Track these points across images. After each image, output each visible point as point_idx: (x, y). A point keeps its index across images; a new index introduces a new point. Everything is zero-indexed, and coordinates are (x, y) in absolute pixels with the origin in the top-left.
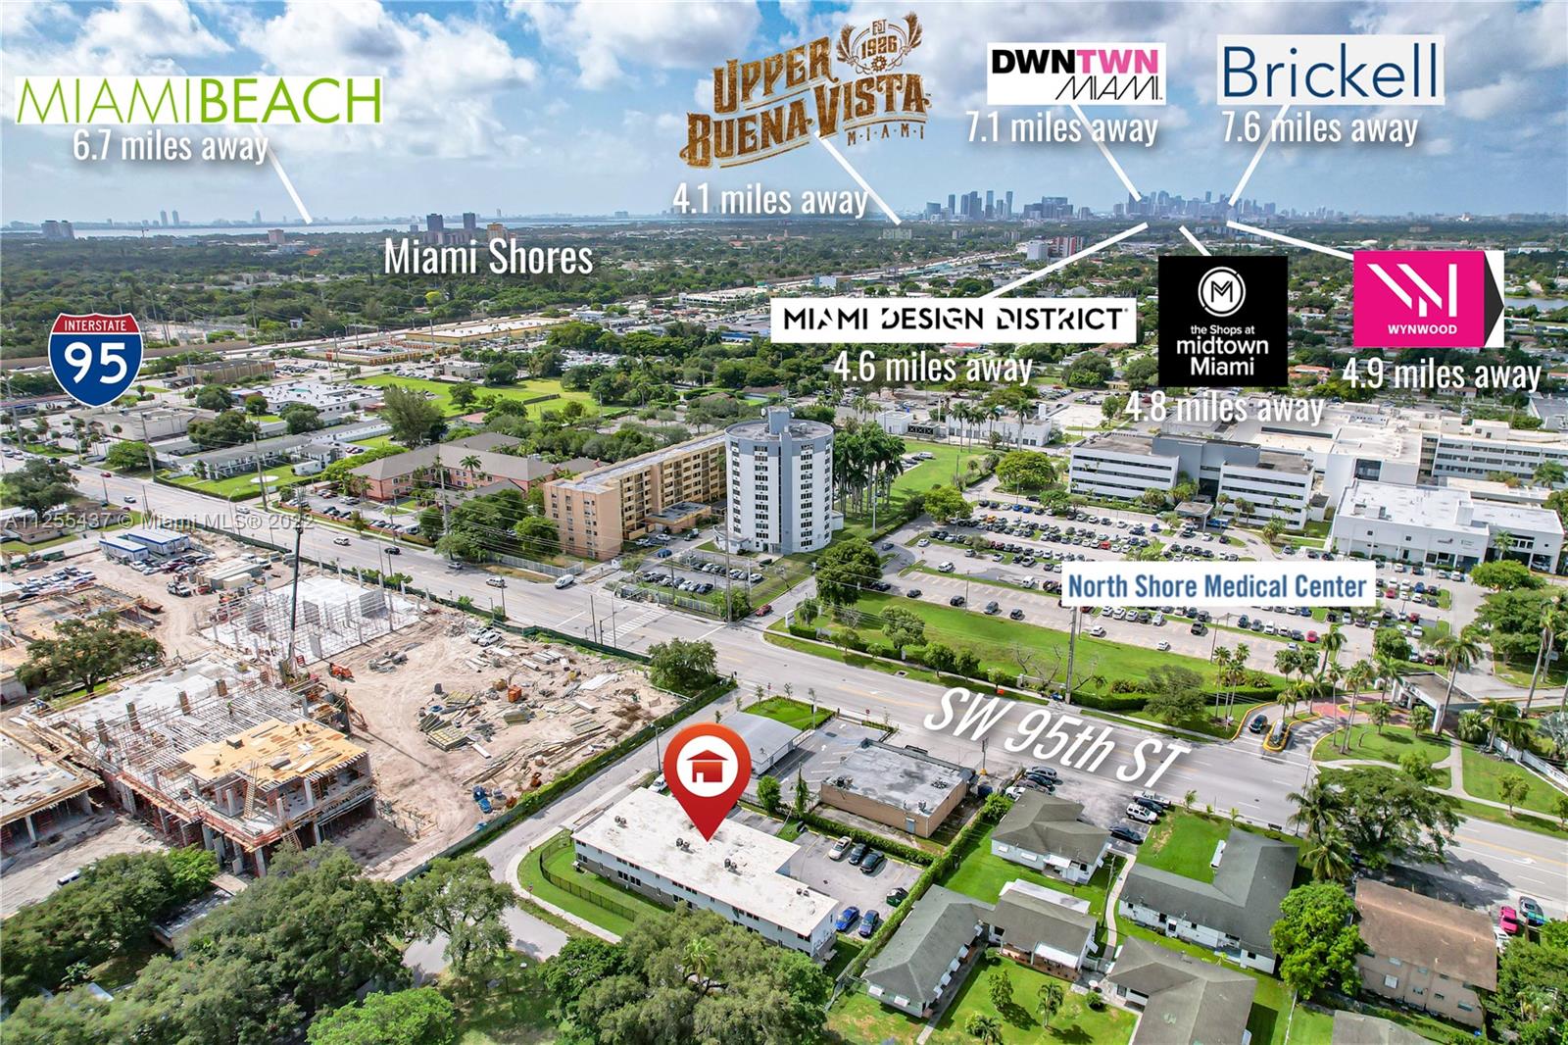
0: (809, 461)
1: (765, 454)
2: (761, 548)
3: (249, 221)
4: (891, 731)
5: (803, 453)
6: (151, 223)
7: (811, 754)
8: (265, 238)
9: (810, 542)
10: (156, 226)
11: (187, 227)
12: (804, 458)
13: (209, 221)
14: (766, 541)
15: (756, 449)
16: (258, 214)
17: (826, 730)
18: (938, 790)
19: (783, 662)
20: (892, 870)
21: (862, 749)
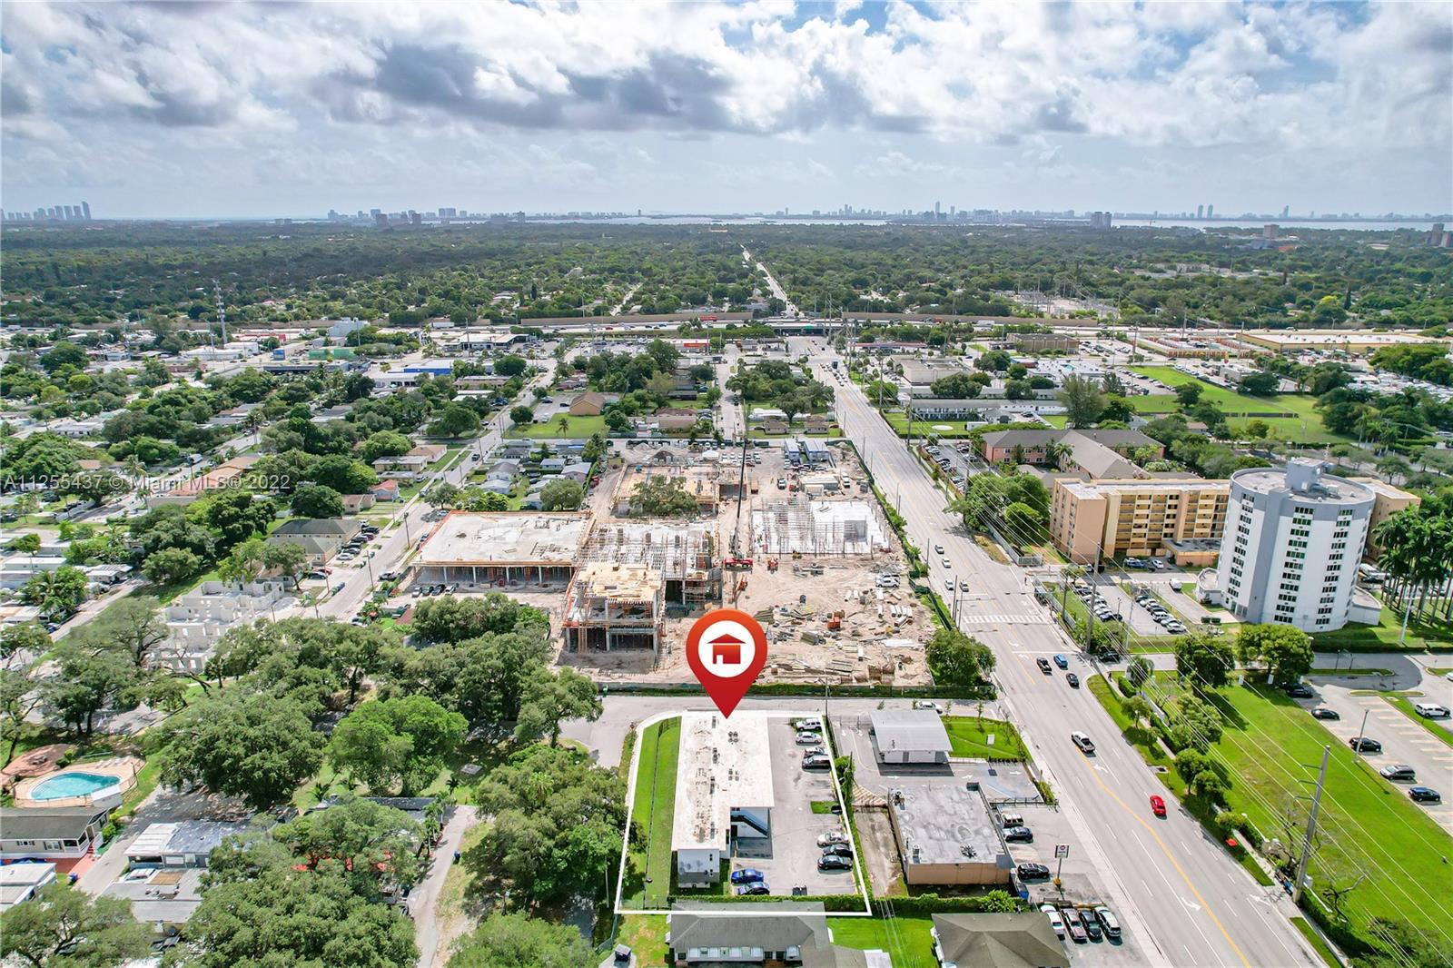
0: (1345, 529)
1: (1251, 505)
2: (1229, 606)
3: (1276, 215)
4: (1049, 800)
5: (1341, 518)
6: (1188, 215)
7: (951, 774)
8: (1259, 232)
9: (1327, 621)
10: (1192, 218)
11: (1218, 219)
12: (1340, 524)
13: (1238, 214)
14: (1235, 599)
15: (1245, 496)
16: (1286, 209)
17: (996, 767)
18: (959, 854)
19: (1067, 703)
20: (839, 880)
21: (965, 789)
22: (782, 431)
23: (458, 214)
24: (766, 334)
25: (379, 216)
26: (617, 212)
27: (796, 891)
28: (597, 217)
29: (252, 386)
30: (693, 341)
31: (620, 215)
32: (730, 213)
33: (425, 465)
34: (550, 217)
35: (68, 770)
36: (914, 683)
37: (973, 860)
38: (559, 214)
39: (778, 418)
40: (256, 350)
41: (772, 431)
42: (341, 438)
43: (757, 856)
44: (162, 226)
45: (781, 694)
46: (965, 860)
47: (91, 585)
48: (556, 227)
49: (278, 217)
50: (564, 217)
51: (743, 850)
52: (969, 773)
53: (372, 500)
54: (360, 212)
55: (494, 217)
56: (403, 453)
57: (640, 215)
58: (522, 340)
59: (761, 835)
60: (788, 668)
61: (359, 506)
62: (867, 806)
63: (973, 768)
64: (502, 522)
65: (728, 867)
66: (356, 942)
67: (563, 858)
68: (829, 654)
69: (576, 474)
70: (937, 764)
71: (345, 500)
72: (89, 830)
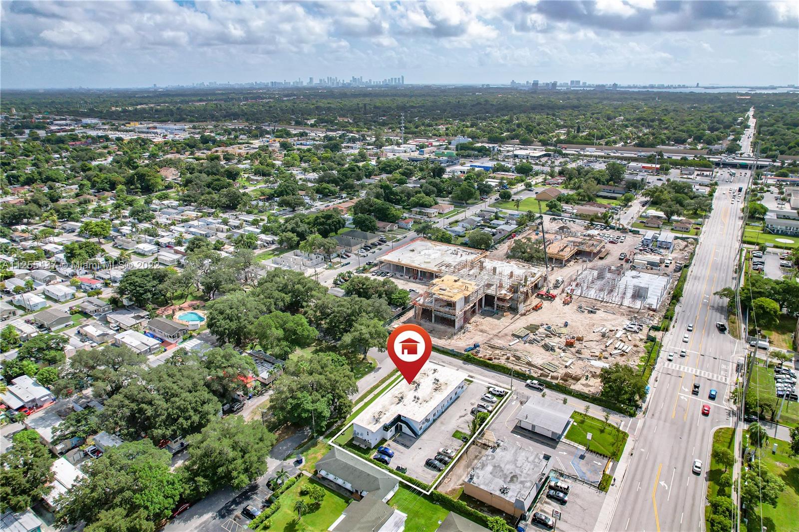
4: (602, 487)
7: (554, 448)
17: (588, 455)
18: (497, 488)
19: (685, 437)
20: (429, 474)
21: (542, 456)
22: (656, 226)
23: (581, 83)
24: (705, 166)
25: (536, 84)
26: (682, 84)
27: (398, 468)
28: (668, 87)
29: (389, 166)
30: (649, 165)
31: (684, 87)
32: (767, 85)
33: (437, 214)
34: (635, 87)
35: (196, 311)
36: (586, 390)
37: (502, 495)
38: (642, 84)
39: (659, 217)
40: (414, 149)
41: (649, 225)
42: (403, 195)
43: (402, 444)
44: (428, 87)
45: (500, 371)
46: (498, 493)
47: (259, 242)
48: (638, 93)
49: (483, 83)
50: (644, 87)
51: (400, 439)
52: (566, 451)
53: (395, 227)
54: (527, 82)
55: (598, 86)
56: (430, 206)
57: (698, 86)
58: (549, 155)
59: (413, 435)
60: (518, 358)
61: (387, 229)
62: (485, 444)
63: (573, 450)
64: (438, 248)
65: (383, 443)
66: (183, 402)
67: (291, 404)
68: (550, 358)
69: (503, 230)
70: (551, 439)
71: (380, 224)
72: (178, 334)
